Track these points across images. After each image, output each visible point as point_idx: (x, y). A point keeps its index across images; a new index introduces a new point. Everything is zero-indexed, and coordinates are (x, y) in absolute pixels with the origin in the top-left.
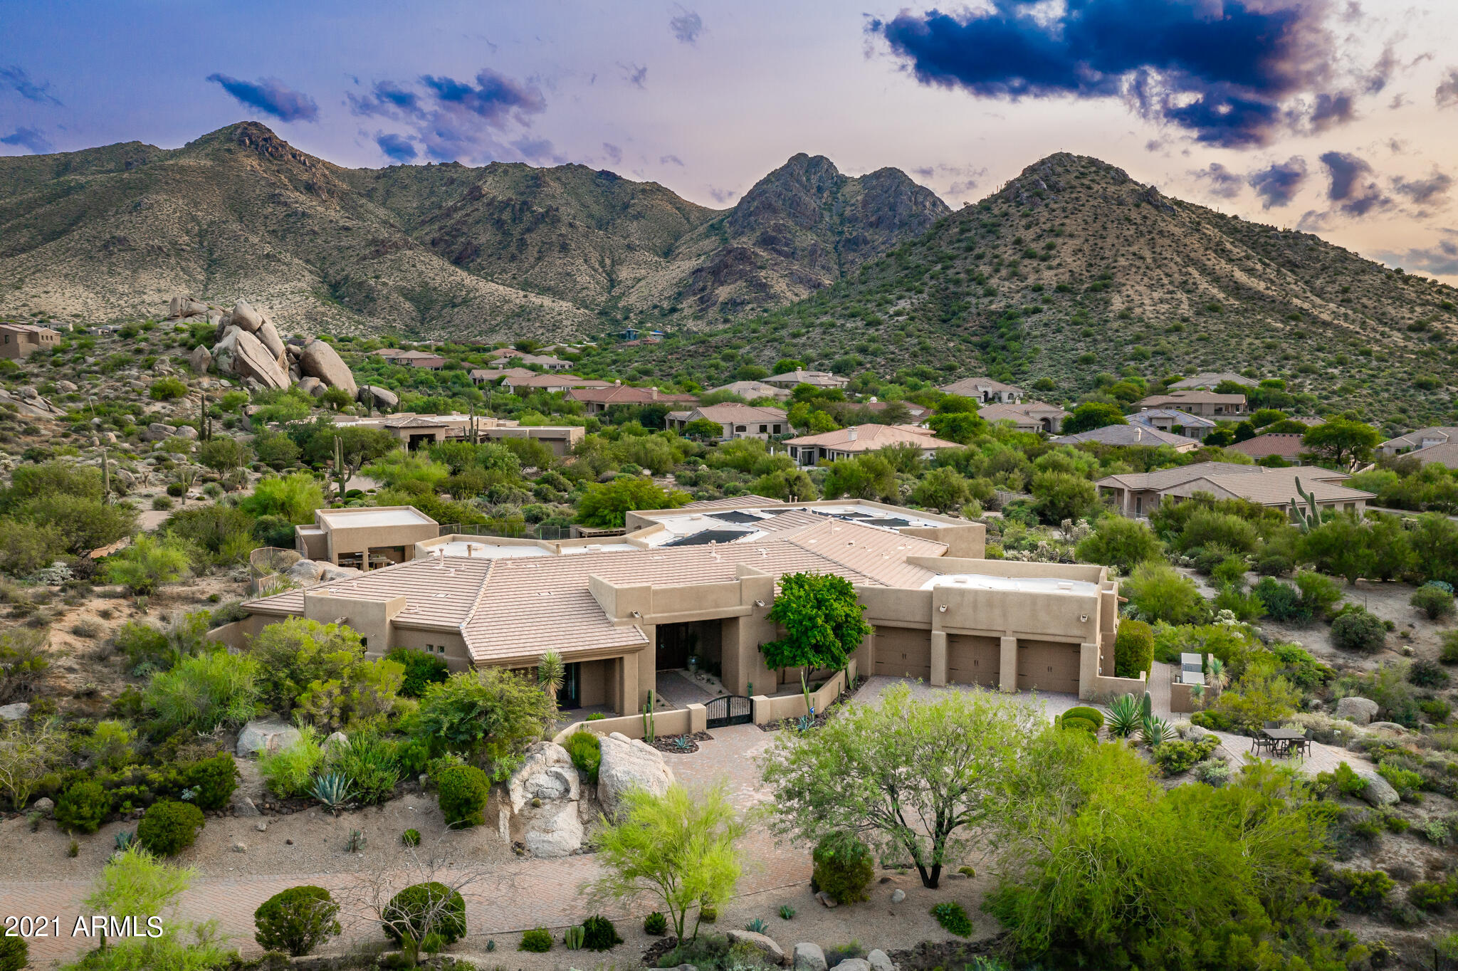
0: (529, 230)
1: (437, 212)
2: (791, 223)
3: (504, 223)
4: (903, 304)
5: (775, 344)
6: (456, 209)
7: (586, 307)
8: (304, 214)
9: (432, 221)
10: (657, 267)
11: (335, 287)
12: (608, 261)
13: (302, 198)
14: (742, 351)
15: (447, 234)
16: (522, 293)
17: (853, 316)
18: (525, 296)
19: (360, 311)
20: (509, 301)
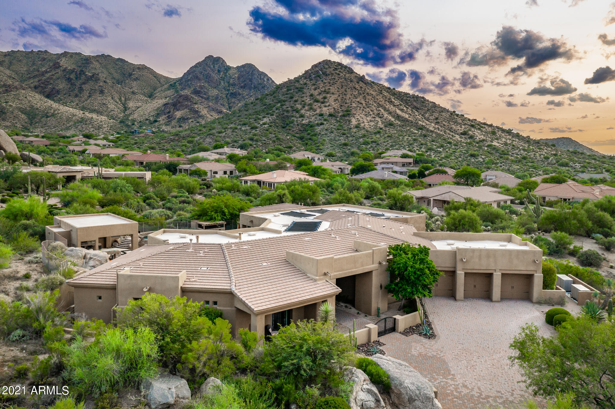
0: (84, 83)
1: (37, 73)
2: (206, 85)
3: (72, 79)
4: (265, 120)
5: (211, 136)
6: (46, 72)
7: (114, 119)
9: (34, 77)
10: (146, 102)
12: (123, 99)
14: (196, 139)
15: (43, 83)
16: (82, 112)
17: (244, 124)
18: (84, 113)
20: (75, 115)
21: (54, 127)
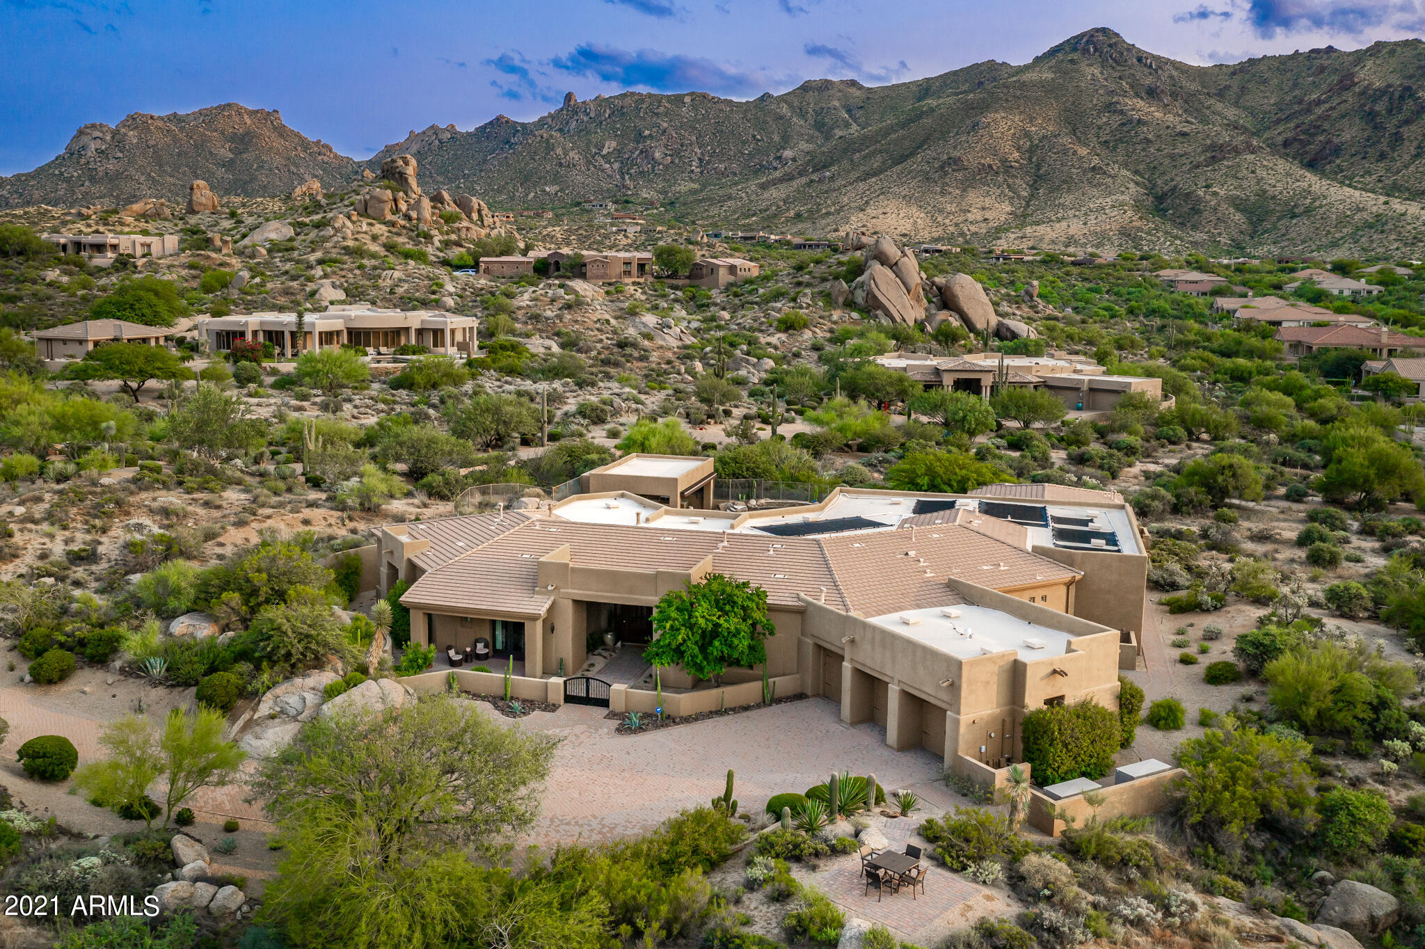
0: (1407, 122)
1: (1296, 107)
3: (1378, 114)
6: (1319, 103)
8: (1139, 121)
9: (1288, 119)
11: (1160, 199)
13: (1140, 103)
15: (1304, 132)
16: (1383, 199)
18: (1386, 203)
19: (1183, 224)
20: (1364, 209)
21: (1304, 242)
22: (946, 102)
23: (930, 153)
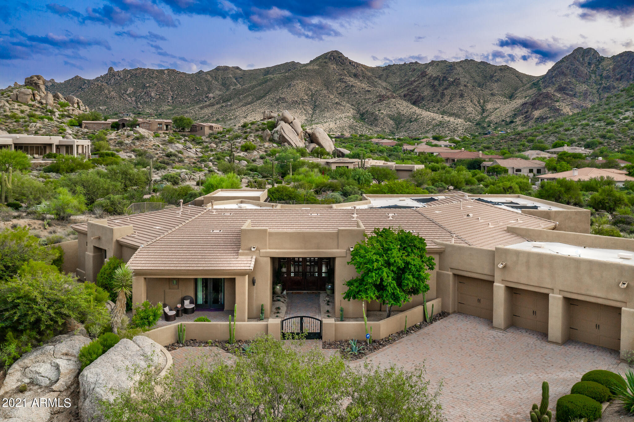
0: (446, 89)
1: (407, 83)
2: (574, 80)
3: (436, 86)
4: (628, 114)
5: (556, 134)
6: (415, 81)
7: (470, 122)
8: (352, 86)
9: (405, 87)
10: (505, 103)
11: (362, 115)
12: (482, 101)
13: (352, 79)
14: (538, 138)
15: (411, 92)
16: (441, 116)
17: (599, 120)
18: (442, 117)
19: (371, 124)
20: (435, 119)
21: (416, 131)
22: (276, 76)
23: (272, 96)
